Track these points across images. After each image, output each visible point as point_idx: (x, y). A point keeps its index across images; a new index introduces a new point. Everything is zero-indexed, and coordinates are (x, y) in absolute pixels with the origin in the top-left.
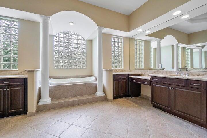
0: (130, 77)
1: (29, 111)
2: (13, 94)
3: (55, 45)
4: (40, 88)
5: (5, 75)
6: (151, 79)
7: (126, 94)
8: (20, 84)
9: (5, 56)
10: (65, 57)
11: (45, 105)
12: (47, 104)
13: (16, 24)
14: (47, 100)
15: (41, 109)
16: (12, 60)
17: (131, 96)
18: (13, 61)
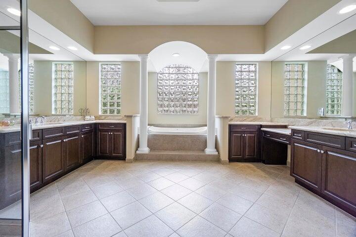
0: (262, 129)
1: (128, 157)
2: (115, 138)
3: (159, 84)
4: (138, 135)
5: (110, 119)
6: (291, 134)
7: (255, 156)
8: (121, 130)
9: (111, 101)
10: (171, 99)
11: (143, 154)
12: (145, 154)
13: (119, 67)
14: (144, 149)
15: (139, 158)
16: (116, 105)
17: (264, 162)
18: (118, 106)
